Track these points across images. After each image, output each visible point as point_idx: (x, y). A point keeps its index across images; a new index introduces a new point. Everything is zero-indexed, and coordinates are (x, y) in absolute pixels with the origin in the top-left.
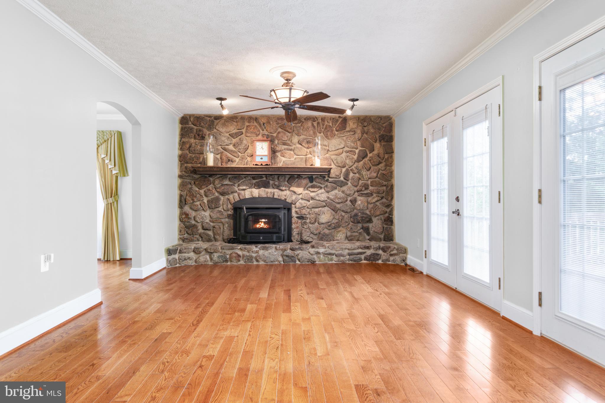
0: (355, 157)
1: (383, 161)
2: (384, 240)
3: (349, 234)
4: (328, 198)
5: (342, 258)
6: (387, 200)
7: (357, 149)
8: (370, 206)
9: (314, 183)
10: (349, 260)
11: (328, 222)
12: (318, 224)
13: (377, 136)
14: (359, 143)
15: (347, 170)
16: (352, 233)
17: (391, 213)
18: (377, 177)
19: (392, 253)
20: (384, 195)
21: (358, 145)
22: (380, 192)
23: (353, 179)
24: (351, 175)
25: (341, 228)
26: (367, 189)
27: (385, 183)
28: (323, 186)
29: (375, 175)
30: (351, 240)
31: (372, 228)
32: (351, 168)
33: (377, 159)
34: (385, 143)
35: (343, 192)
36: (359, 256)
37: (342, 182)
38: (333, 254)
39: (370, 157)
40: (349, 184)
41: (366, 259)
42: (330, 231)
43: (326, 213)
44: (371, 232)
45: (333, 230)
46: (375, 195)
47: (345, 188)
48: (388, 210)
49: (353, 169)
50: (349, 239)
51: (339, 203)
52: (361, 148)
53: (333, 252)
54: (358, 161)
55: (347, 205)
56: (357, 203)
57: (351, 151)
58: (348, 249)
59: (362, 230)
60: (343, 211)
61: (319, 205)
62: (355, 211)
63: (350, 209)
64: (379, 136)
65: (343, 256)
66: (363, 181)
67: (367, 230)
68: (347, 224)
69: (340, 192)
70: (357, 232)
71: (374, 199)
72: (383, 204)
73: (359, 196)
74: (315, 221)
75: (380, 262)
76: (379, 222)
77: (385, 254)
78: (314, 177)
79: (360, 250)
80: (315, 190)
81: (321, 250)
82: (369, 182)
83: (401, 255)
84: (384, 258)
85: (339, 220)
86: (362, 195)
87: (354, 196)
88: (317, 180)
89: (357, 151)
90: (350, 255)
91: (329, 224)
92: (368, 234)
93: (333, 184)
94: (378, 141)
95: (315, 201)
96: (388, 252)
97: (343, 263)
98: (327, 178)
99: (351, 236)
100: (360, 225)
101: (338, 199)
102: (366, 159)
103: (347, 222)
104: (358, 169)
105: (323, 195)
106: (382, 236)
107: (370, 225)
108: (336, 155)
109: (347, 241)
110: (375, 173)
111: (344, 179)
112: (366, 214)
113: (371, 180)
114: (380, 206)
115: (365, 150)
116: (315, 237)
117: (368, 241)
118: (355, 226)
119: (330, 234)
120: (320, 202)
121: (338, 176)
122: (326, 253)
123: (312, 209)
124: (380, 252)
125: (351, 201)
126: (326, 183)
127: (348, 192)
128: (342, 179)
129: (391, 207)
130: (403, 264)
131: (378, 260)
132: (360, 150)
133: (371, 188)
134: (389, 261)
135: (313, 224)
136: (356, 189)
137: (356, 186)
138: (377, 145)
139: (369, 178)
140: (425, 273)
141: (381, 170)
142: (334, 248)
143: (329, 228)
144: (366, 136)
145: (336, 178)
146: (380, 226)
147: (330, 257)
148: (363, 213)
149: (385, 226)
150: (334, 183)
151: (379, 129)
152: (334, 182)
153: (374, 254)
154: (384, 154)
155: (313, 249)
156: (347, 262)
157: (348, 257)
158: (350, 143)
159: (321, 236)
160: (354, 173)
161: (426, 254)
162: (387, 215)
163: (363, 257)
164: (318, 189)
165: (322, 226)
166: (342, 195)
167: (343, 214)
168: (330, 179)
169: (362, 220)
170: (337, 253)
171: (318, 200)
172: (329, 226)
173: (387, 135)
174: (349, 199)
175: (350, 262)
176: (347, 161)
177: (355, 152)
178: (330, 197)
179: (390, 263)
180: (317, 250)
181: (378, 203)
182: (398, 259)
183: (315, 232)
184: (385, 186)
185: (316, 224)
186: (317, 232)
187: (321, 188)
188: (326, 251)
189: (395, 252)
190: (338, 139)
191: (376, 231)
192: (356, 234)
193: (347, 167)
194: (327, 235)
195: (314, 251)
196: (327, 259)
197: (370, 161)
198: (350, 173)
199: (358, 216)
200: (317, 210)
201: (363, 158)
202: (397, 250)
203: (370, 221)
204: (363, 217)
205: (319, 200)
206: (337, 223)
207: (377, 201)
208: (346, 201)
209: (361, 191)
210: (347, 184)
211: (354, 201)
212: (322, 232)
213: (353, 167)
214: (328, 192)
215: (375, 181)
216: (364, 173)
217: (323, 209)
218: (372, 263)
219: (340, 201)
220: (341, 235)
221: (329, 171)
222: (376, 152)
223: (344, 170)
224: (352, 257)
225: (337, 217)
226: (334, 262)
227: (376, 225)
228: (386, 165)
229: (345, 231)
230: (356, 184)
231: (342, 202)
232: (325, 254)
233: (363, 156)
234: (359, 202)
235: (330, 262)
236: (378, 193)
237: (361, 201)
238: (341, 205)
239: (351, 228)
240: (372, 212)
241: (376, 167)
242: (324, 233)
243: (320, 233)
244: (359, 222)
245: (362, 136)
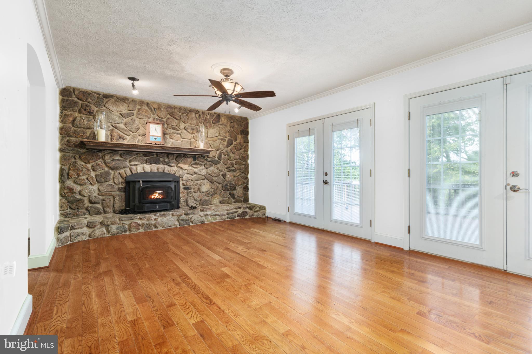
0: (226, 143)
1: (243, 148)
2: (244, 202)
3: (221, 199)
4: (207, 173)
5: (224, 217)
6: (245, 174)
7: (226, 138)
8: (236, 178)
9: (197, 161)
10: (228, 218)
11: (207, 191)
12: (200, 192)
13: (239, 130)
14: (228, 134)
15: (220, 152)
16: (223, 198)
17: (247, 183)
18: (239, 158)
19: (256, 210)
20: (243, 171)
21: (227, 135)
22: (241, 169)
23: (224, 159)
24: (223, 156)
25: (216, 195)
26: (233, 166)
27: (244, 163)
28: (203, 164)
29: (238, 157)
30: (223, 203)
31: (236, 194)
32: (223, 151)
33: (239, 146)
34: (244, 136)
35: (217, 168)
36: (234, 214)
37: (217, 161)
38: (216, 215)
39: (235, 145)
40: (221, 162)
41: (238, 216)
42: (209, 198)
43: (206, 185)
44: (235, 196)
45: (211, 197)
46: (238, 171)
47: (219, 166)
48: (246, 181)
49: (224, 152)
50: (222, 202)
51: (215, 177)
52: (229, 138)
53: (217, 213)
54: (227, 146)
55: (220, 178)
56: (227, 177)
57: (223, 139)
58: (227, 210)
59: (229, 196)
60: (218, 183)
61: (201, 179)
62: (225, 182)
63: (223, 181)
64: (241, 130)
65: (224, 215)
66: (231, 161)
67: (232, 195)
68: (220, 192)
69: (215, 169)
70: (227, 197)
71: (237, 173)
72: (243, 177)
73: (228, 171)
74: (198, 191)
75: (247, 217)
76: (241, 190)
77: (251, 211)
78: (197, 156)
79: (235, 210)
80: (198, 166)
81: (209, 212)
82: (234, 162)
83: (262, 211)
84: (251, 214)
85: (215, 189)
86: (230, 171)
87: (225, 171)
88: (200, 159)
89: (227, 139)
90: (228, 214)
91: (208, 192)
92: (234, 198)
93: (211, 163)
94: (239, 134)
95: (197, 175)
96: (253, 210)
97: (224, 221)
98: (206, 158)
99: (223, 200)
100: (228, 192)
101: (214, 173)
102: (232, 146)
103: (220, 190)
104: (227, 153)
105: (203, 170)
106: (242, 199)
107: (235, 192)
108: (213, 141)
109: (220, 205)
110: (238, 155)
111: (218, 159)
112: (233, 184)
113: (236, 160)
114: (241, 179)
115: (232, 139)
116: (198, 203)
117: (234, 203)
118: (226, 193)
119: (209, 199)
120: (201, 176)
121: (214, 157)
122: (213, 214)
123: (196, 181)
124: (247, 210)
125: (222, 175)
126: (206, 162)
127: (221, 169)
128: (216, 159)
129: (247, 179)
130: (264, 217)
131: (246, 215)
132: (229, 139)
133: (235, 166)
134: (254, 216)
135: (196, 193)
136: (226, 166)
137: (225, 165)
138: (239, 137)
139: (234, 159)
140: (288, 221)
141: (242, 154)
142: (218, 210)
143: (208, 195)
144: (232, 129)
145: (213, 158)
146: (242, 192)
147: (215, 217)
148: (231, 184)
149: (244, 192)
150: (211, 162)
151: (241, 126)
152: (211, 161)
153: (244, 212)
154: (243, 143)
155: (203, 213)
156: (227, 220)
157: (227, 216)
158: (222, 133)
159: (202, 201)
160: (224, 155)
161: (289, 209)
162: (245, 184)
163: (236, 214)
164: (200, 166)
165: (203, 194)
166: (217, 171)
167: (217, 184)
168: (208, 159)
169: (231, 189)
170: (219, 213)
171: (200, 175)
172: (208, 194)
173: (245, 131)
174: (221, 173)
175: (229, 219)
176: (221, 146)
177: (225, 140)
178: (209, 172)
179: (254, 217)
180: (205, 213)
181: (239, 177)
182: (260, 214)
183: (198, 199)
184: (244, 165)
185: (199, 193)
186: (200, 199)
187: (202, 165)
188: (212, 213)
189: (258, 209)
190: (215, 130)
191: (239, 196)
192: (226, 199)
193: (220, 150)
194: (207, 201)
195: (203, 214)
196: (213, 219)
197: (235, 147)
198: (222, 154)
199: (228, 186)
200: (198, 182)
201: (231, 145)
202: (259, 208)
203: (235, 189)
204: (231, 186)
205: (201, 175)
206: (213, 191)
207: (239, 175)
208: (220, 175)
209: (230, 168)
210: (220, 163)
211: (224, 176)
212: (203, 199)
213: (224, 151)
214: (207, 168)
215: (238, 161)
216: (231, 155)
217: (203, 181)
218: (242, 218)
219: (216, 175)
220: (216, 201)
221: (208, 152)
222: (238, 141)
223: (218, 152)
224: (230, 216)
225: (213, 187)
226: (217, 221)
227: (239, 191)
228: (245, 151)
229: (219, 197)
230: (226, 163)
231: (217, 176)
232: (211, 215)
233: (230, 143)
234: (228, 176)
235: (215, 221)
236: (240, 169)
237: (229, 175)
238: (216, 178)
239: (223, 195)
240: (237, 183)
241: (239, 152)
242: (205, 199)
243: (201, 200)
244: (228, 190)
245: (230, 129)
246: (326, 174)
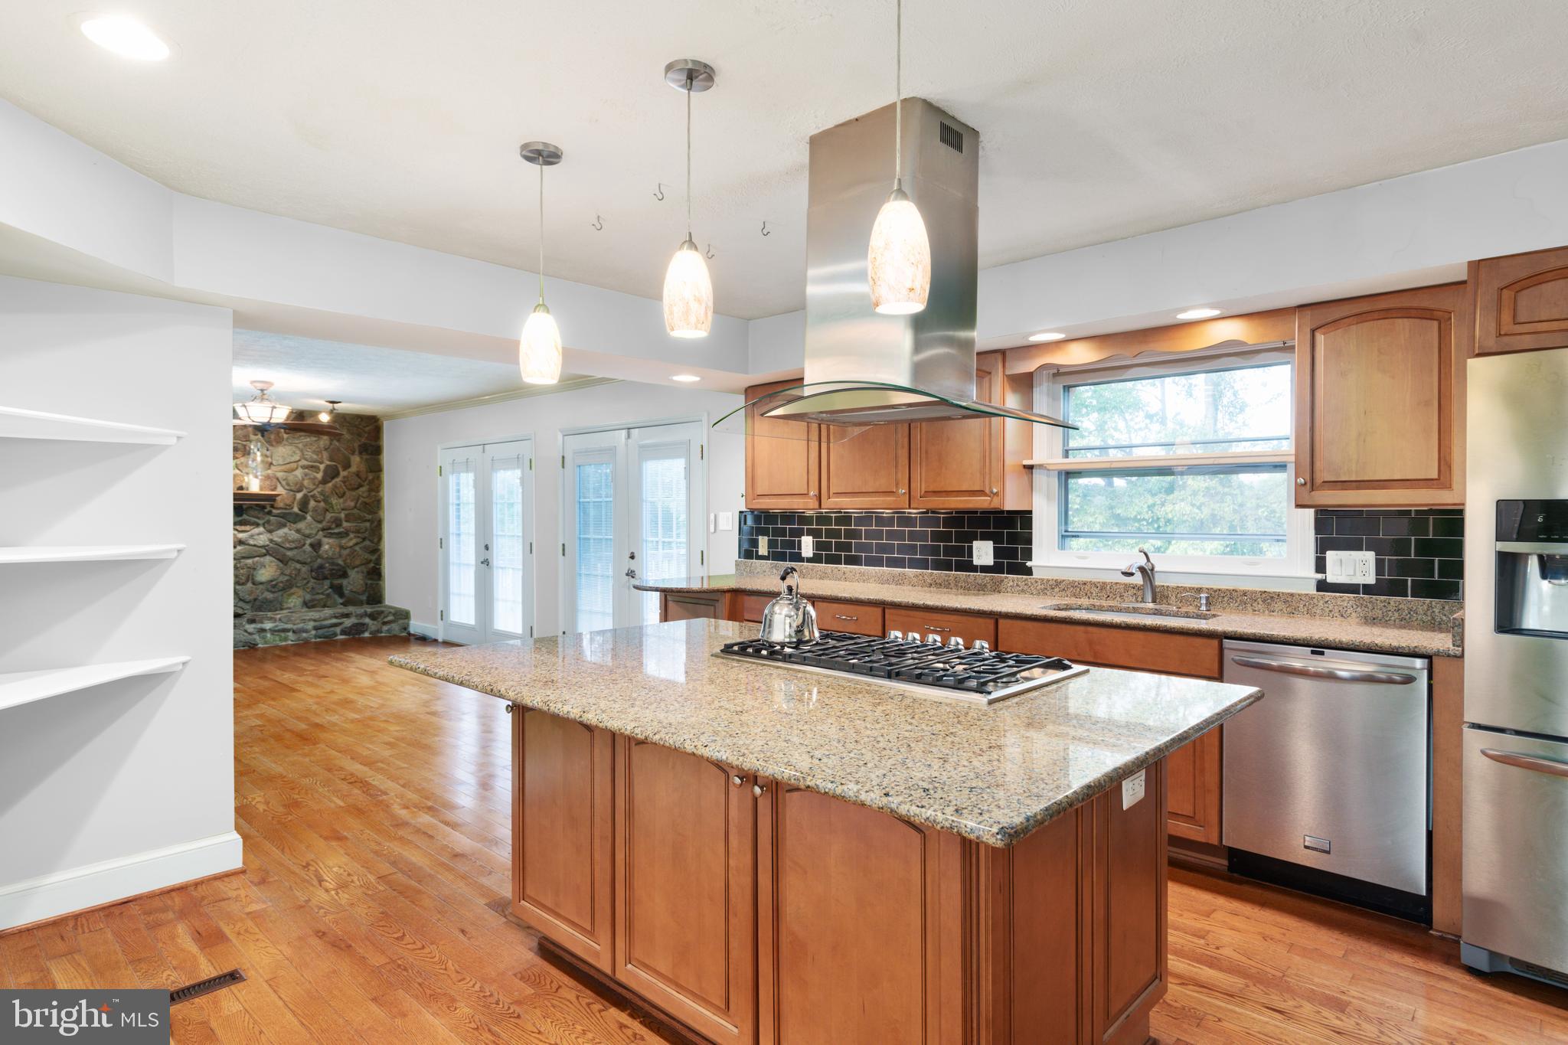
0: (320, 476)
1: (366, 483)
2: (368, 603)
3: (308, 597)
4: (271, 541)
5: (304, 635)
6: (372, 541)
7: (321, 463)
8: (345, 552)
9: (245, 517)
10: (316, 636)
11: (272, 581)
12: (254, 584)
13: (356, 445)
14: (325, 455)
15: (305, 496)
16: (313, 595)
17: (379, 561)
18: (355, 507)
19: (386, 620)
20: (366, 535)
21: (324, 457)
22: (361, 531)
23: (315, 510)
24: (312, 503)
25: (294, 589)
26: (339, 525)
27: (369, 517)
28: (261, 522)
29: (352, 504)
30: (313, 606)
31: (347, 586)
32: (312, 493)
33: (355, 481)
34: (368, 457)
35: (298, 531)
36: (332, 629)
37: (297, 515)
38: (285, 630)
39: (344, 477)
40: (309, 518)
41: (343, 632)
42: (276, 595)
43: (267, 566)
44: (346, 592)
45: (280, 593)
46: (352, 535)
47: (301, 525)
48: (374, 558)
49: (315, 494)
50: (310, 604)
51: (291, 549)
52: (328, 463)
53: (289, 626)
54: (324, 482)
55: (304, 552)
56: (322, 549)
57: (312, 467)
58: (315, 621)
59: (330, 590)
60: (298, 562)
61: (256, 554)
62: (319, 561)
63: (311, 557)
64: (360, 446)
65: (306, 631)
66: (333, 514)
67: (339, 590)
68: (305, 582)
69: (293, 532)
70: (322, 594)
71: (351, 541)
72: (365, 549)
73: (325, 536)
74: (247, 581)
75: (367, 635)
76: (360, 576)
77: (375, 622)
78: (244, 507)
79: (334, 621)
80: (248, 528)
81: (268, 625)
82: (342, 515)
83: (401, 621)
84: (373, 628)
85: (291, 576)
86: (331, 535)
87: (317, 537)
88: (252, 512)
89: (322, 467)
90: (316, 628)
91: (274, 583)
92: (341, 595)
93: (281, 519)
94: (357, 453)
95: (246, 547)
96: (379, 620)
97: (306, 642)
98: (268, 509)
99: (313, 600)
100: (327, 583)
101: (290, 542)
102: (337, 480)
103: (305, 579)
104: (324, 496)
105: (261, 536)
106: (364, 598)
107: (345, 582)
108: (285, 472)
109: (305, 609)
110: (352, 501)
111: (300, 510)
112: (338, 565)
113: (346, 512)
114: (360, 552)
115: (336, 466)
116: (247, 607)
117: (342, 606)
118: (319, 584)
119: (276, 599)
120: (255, 548)
121: (290, 506)
122: (276, 629)
123: (242, 560)
124: (367, 620)
125: (312, 545)
126: (268, 517)
127: (307, 532)
128: (296, 509)
129: (378, 553)
130: (404, 634)
131: (363, 632)
132: (327, 466)
133: (345, 524)
134: (381, 632)
135: (243, 584)
136: (320, 526)
137: (320, 522)
138: (356, 460)
139: (343, 510)
140: (440, 640)
141: (363, 497)
142: (291, 620)
143: (273, 590)
144: (337, 444)
145: (286, 509)
146: (362, 582)
147: (283, 635)
148: (333, 564)
149: (369, 582)
150: (281, 517)
151: (359, 435)
152: (283, 516)
153: (357, 624)
154: (367, 472)
155: (253, 626)
156: (313, 640)
157: (314, 632)
158: (309, 454)
159: (257, 603)
160: (316, 501)
161: (442, 616)
162: (372, 565)
163: (338, 630)
164: (252, 527)
165: (261, 586)
166: (297, 536)
167: (298, 566)
168: (274, 511)
169: (332, 575)
170: (295, 627)
171: (252, 545)
172: (274, 586)
173: (371, 446)
174: (308, 541)
175: (318, 640)
176: (306, 483)
177: (318, 468)
178: (276, 539)
179: (383, 635)
180: (259, 626)
181: (357, 548)
182: (395, 628)
183: (248, 598)
184: (369, 521)
185: (250, 585)
186: (252, 598)
187: (258, 525)
188: (277, 626)
189: (391, 618)
190: (290, 447)
191: (354, 590)
192: (321, 596)
193: (305, 491)
194: (271, 602)
195: (254, 628)
196: (277, 638)
197: (344, 482)
198: (309, 500)
199: (324, 568)
200: (249, 561)
201: (333, 478)
202: (394, 615)
203: (345, 575)
204: (333, 569)
205: (255, 546)
206: (287, 581)
207: (357, 544)
208: (304, 545)
209: (330, 528)
210: (305, 518)
211: (316, 546)
212: (260, 598)
213: (315, 492)
214: (270, 532)
215: (353, 515)
216: (334, 501)
217: (262, 559)
218: (353, 638)
219: (293, 545)
220: (294, 601)
221: (271, 498)
222: (353, 469)
223: (299, 496)
224: (320, 632)
225: (288, 572)
226: (290, 642)
227: (355, 580)
228: (370, 490)
229: (301, 592)
230: (320, 518)
231: (296, 548)
232: (273, 631)
233: (331, 474)
234: (327, 547)
235: (284, 643)
236: (358, 532)
237: (328, 545)
238: (295, 552)
239: (313, 588)
240: (348, 561)
241: (354, 493)
242: (266, 599)
243: (255, 600)
244: (325, 578)
245: (331, 444)
246: (487, 548)
